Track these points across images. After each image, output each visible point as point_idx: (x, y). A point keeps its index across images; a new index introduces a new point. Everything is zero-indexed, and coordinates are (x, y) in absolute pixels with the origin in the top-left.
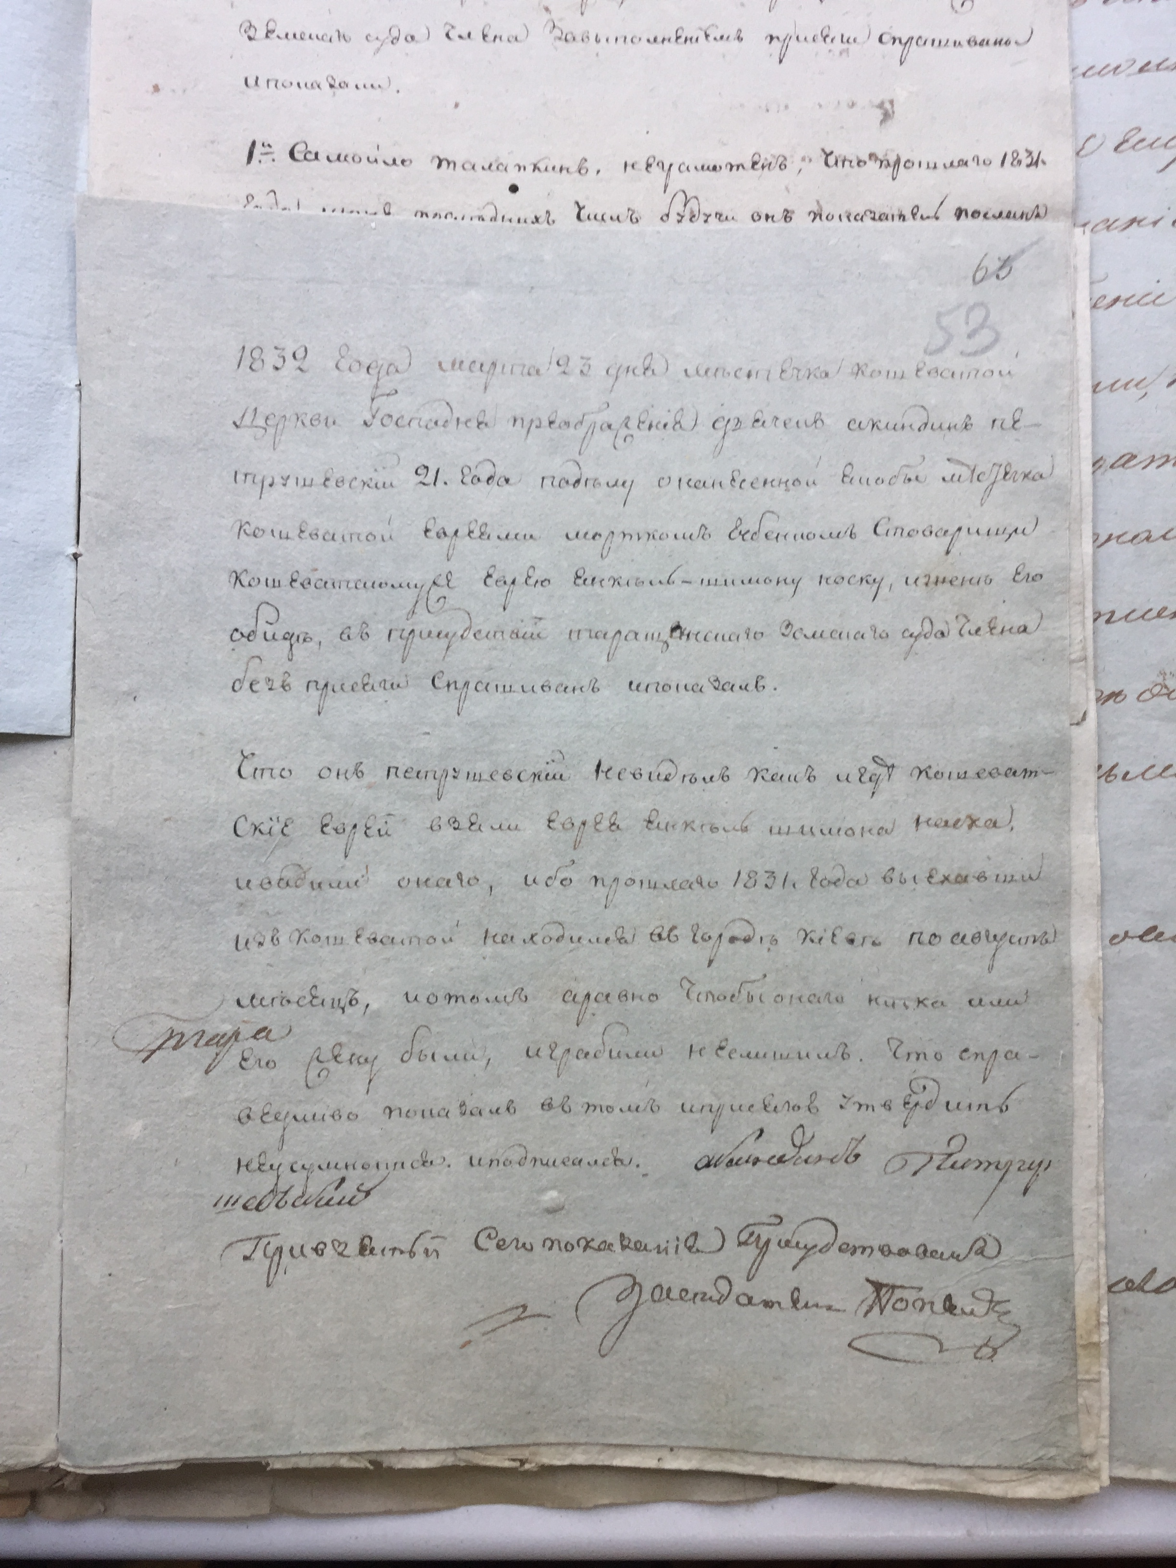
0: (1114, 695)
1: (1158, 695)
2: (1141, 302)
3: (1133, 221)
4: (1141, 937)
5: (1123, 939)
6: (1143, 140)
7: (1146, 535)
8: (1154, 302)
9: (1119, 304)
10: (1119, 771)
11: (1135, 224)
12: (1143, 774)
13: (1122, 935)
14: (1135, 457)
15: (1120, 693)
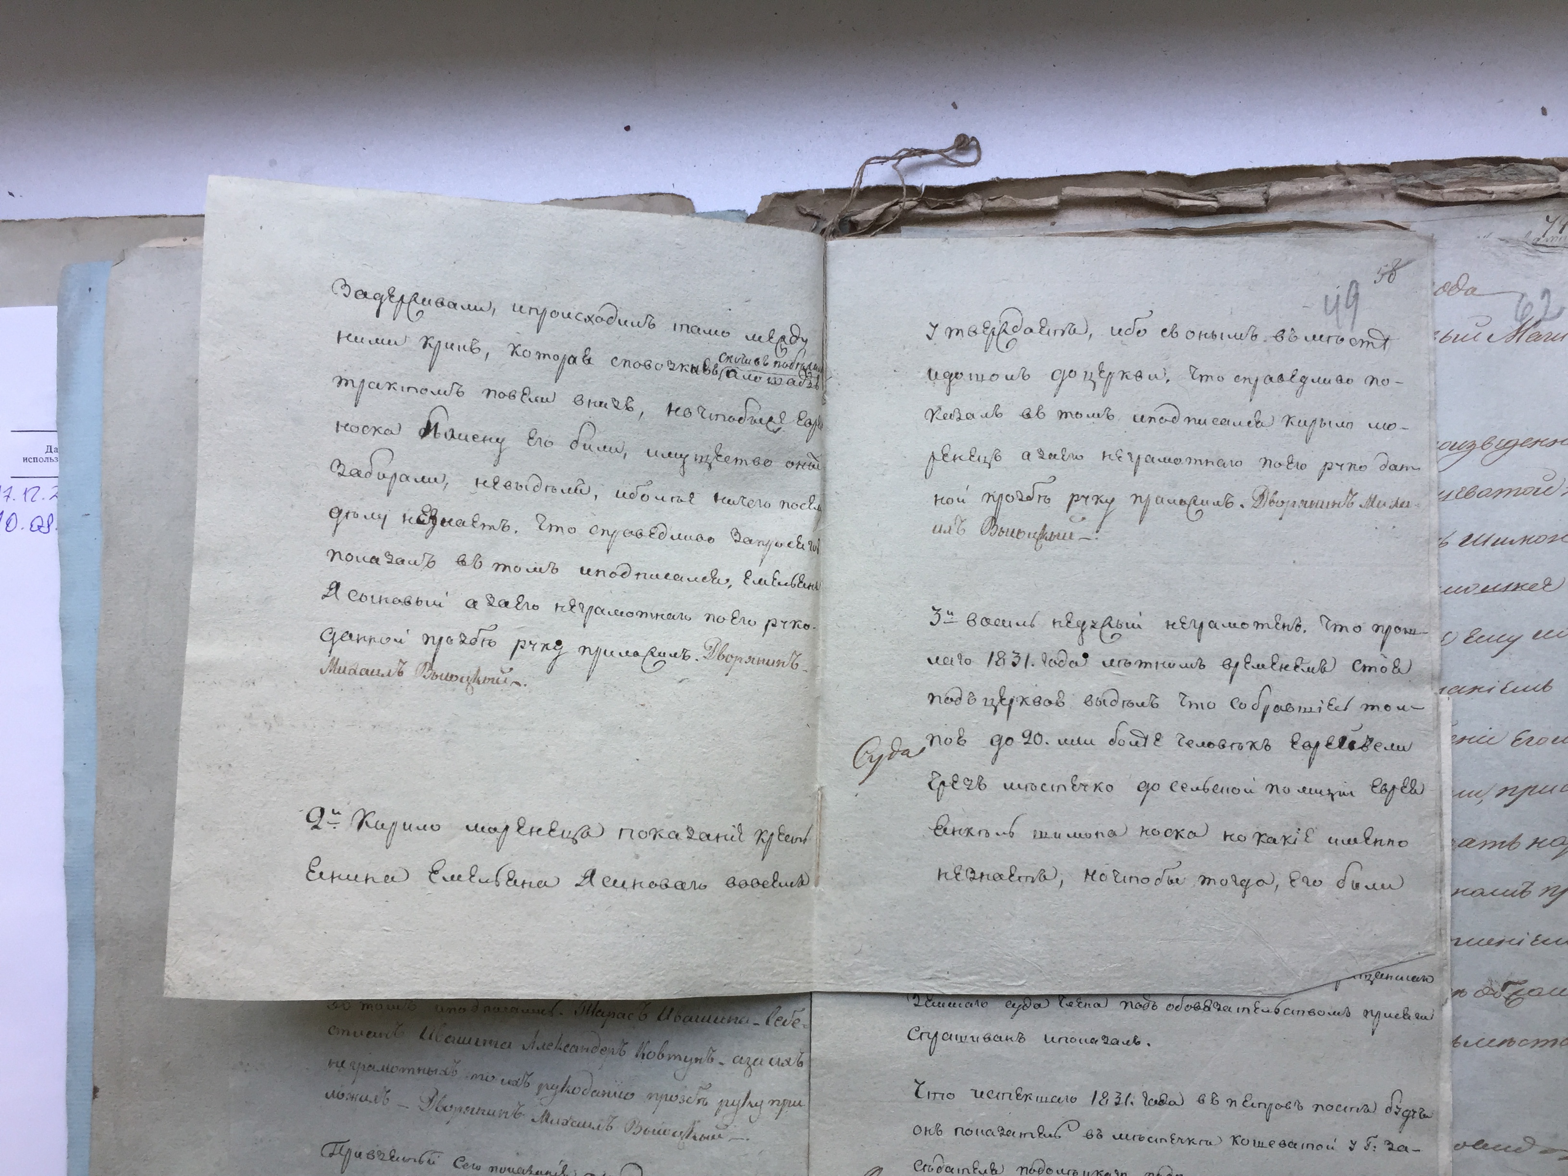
0: (1459, 992)
1: (1486, 994)
2: (1480, 741)
3: (1475, 688)
4: (1474, 1146)
5: (1463, 1147)
6: (1484, 636)
7: (1479, 892)
8: (1487, 742)
9: (1465, 742)
10: (1462, 1041)
11: (1476, 690)
12: (1477, 1044)
13: (1462, 1144)
14: (1474, 841)
15: (1463, 991)
